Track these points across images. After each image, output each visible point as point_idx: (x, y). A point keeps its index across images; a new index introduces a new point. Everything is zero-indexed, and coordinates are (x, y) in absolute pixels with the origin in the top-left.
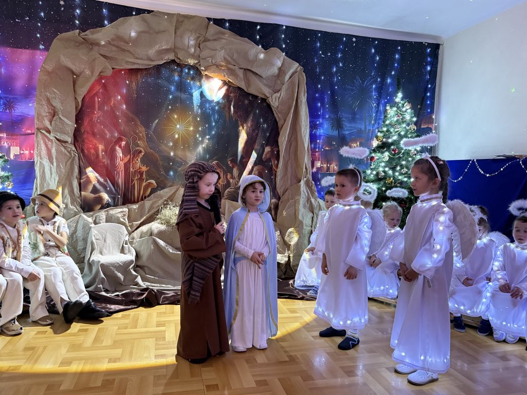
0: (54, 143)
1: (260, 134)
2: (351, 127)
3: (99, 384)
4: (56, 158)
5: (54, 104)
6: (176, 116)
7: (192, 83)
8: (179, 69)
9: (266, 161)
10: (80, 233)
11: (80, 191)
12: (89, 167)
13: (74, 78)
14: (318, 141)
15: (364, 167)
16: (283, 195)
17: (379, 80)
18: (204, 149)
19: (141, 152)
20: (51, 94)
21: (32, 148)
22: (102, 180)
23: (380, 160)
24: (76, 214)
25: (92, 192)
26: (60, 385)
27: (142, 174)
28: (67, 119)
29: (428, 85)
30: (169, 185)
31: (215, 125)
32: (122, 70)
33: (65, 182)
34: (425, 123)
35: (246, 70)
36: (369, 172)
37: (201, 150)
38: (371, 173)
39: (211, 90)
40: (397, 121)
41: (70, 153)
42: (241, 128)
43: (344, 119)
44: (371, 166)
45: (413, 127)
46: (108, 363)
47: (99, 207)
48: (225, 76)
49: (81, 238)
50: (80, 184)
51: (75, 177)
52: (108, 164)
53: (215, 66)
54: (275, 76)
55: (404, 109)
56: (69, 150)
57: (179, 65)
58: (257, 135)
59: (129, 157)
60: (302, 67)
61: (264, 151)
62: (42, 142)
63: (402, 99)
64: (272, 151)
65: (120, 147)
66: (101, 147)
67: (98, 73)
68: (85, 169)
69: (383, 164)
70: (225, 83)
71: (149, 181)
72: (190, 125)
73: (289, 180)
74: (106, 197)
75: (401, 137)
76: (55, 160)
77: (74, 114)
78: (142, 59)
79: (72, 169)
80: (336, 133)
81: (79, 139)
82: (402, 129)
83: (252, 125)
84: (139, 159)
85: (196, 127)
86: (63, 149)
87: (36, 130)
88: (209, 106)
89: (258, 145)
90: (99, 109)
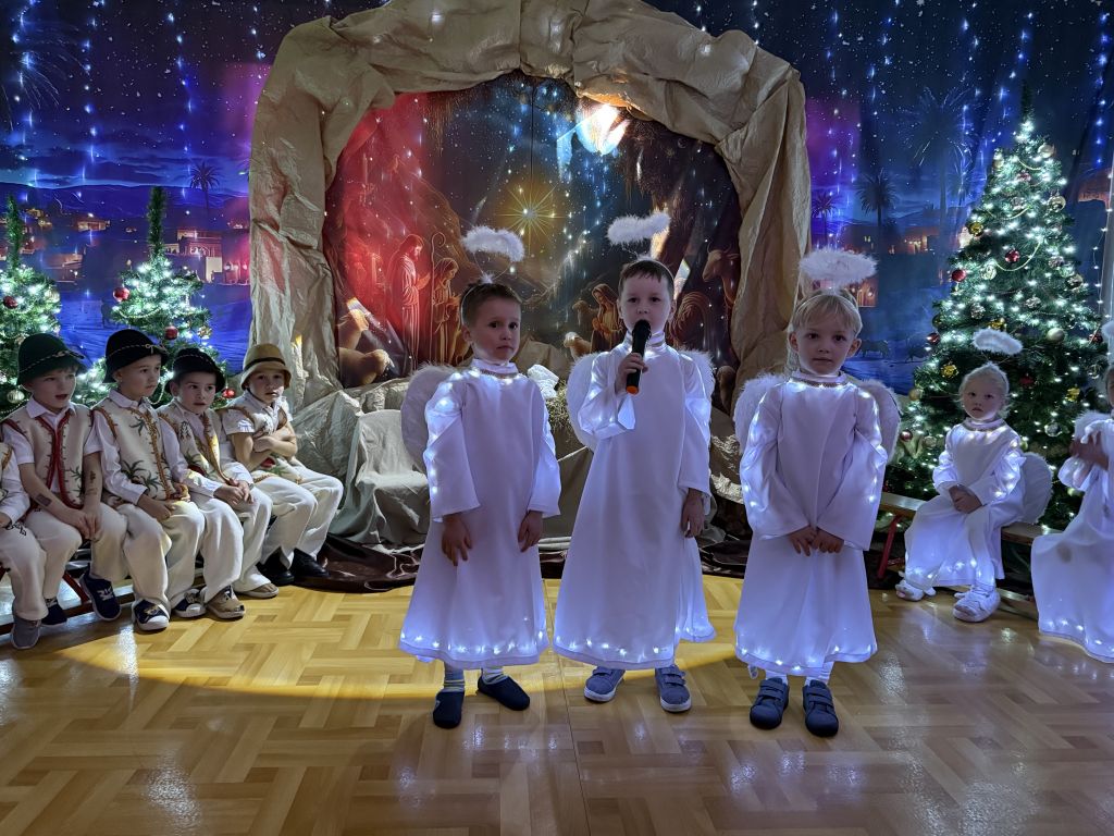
0: (286, 250)
1: (698, 222)
2: (909, 202)
3: (371, 723)
4: (291, 281)
5: (285, 173)
6: (521, 190)
7: (555, 116)
8: (529, 88)
9: (708, 284)
10: (337, 429)
11: (337, 345)
12: (352, 298)
13: (322, 114)
14: (831, 235)
15: (937, 293)
16: (744, 358)
17: (977, 92)
18: (577, 258)
19: (451, 266)
20: (278, 150)
21: (244, 259)
22: (377, 324)
23: (976, 278)
24: (329, 391)
25: (357, 349)
26: (301, 719)
27: (453, 312)
28: (310, 200)
29: (1098, 101)
31: (601, 207)
32: (414, 96)
33: (307, 328)
34: (1089, 192)
35: (672, 84)
36: (948, 304)
37: (572, 262)
38: (954, 308)
39: (594, 129)
40: (1019, 187)
41: (317, 271)
43: (892, 185)
44: (954, 290)
45: (1058, 200)
46: (389, 682)
47: (372, 377)
48: (624, 98)
49: (339, 440)
50: (336, 332)
51: (326, 319)
52: (388, 290)
53: (605, 78)
54: (736, 93)
55: (1037, 159)
56: (315, 262)
57: (528, 80)
58: (692, 225)
59: (428, 277)
60: (796, 71)
61: (705, 259)
62: (263, 247)
63: (1033, 136)
64: (724, 260)
65: (412, 256)
66: (375, 257)
67: (368, 105)
68: (345, 301)
69: (983, 287)
70: (625, 114)
72: (549, 208)
73: (761, 324)
74: (385, 357)
75: (1026, 223)
76: (287, 284)
77: (322, 189)
78: (454, 71)
79: (320, 302)
80: (872, 217)
81: (332, 241)
82: (1029, 206)
83: (681, 204)
84: (448, 282)
85: (561, 211)
86: (302, 261)
87: (252, 224)
88: (590, 166)
89: (693, 248)
90: (369, 181)
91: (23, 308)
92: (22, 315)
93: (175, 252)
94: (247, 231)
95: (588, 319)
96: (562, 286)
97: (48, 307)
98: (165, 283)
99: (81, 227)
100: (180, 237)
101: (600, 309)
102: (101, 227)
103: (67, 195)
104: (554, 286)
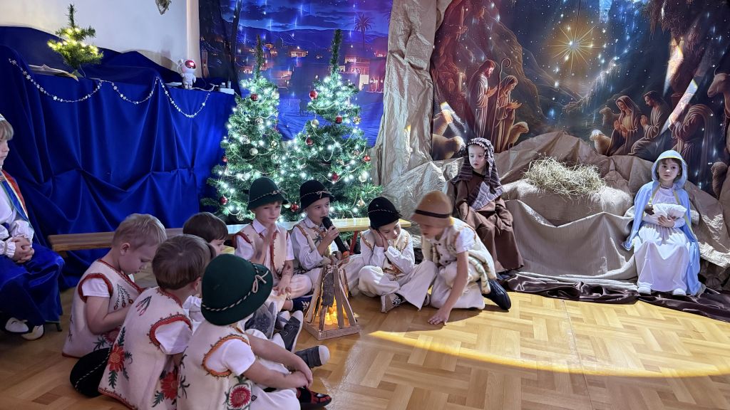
0: (407, 70)
1: (707, 52)
3: (452, 369)
4: (408, 89)
5: (412, 19)
6: (569, 28)
9: (712, 98)
10: (426, 185)
11: (432, 132)
12: (444, 102)
18: (607, 77)
19: (513, 81)
20: (409, 5)
21: (382, 75)
22: (458, 120)
24: (424, 161)
25: (444, 135)
26: (408, 358)
27: (510, 113)
28: (425, 38)
30: (546, 129)
31: (629, 40)
33: (415, 121)
37: (602, 79)
41: (424, 83)
42: (673, 43)
46: (461, 347)
47: (451, 154)
50: (432, 124)
51: (427, 115)
52: (468, 98)
56: (424, 78)
58: (703, 52)
59: (496, 88)
61: (711, 80)
62: (393, 69)
65: (486, 75)
66: (462, 75)
68: (440, 104)
71: (518, 123)
72: (589, 41)
74: (461, 142)
76: (406, 92)
77: (434, 30)
79: (424, 104)
81: (436, 65)
83: (695, 38)
84: (509, 92)
85: (599, 43)
86: (416, 77)
87: (389, 54)
88: (624, 11)
89: (702, 71)
90: (465, 24)
91: (260, 101)
92: (260, 105)
93: (342, 71)
94: (385, 59)
95: (610, 122)
96: (593, 96)
97: (273, 101)
98: (338, 89)
99: (292, 55)
100: (346, 62)
101: (621, 114)
102: (303, 55)
103: (286, 35)
104: (587, 97)
